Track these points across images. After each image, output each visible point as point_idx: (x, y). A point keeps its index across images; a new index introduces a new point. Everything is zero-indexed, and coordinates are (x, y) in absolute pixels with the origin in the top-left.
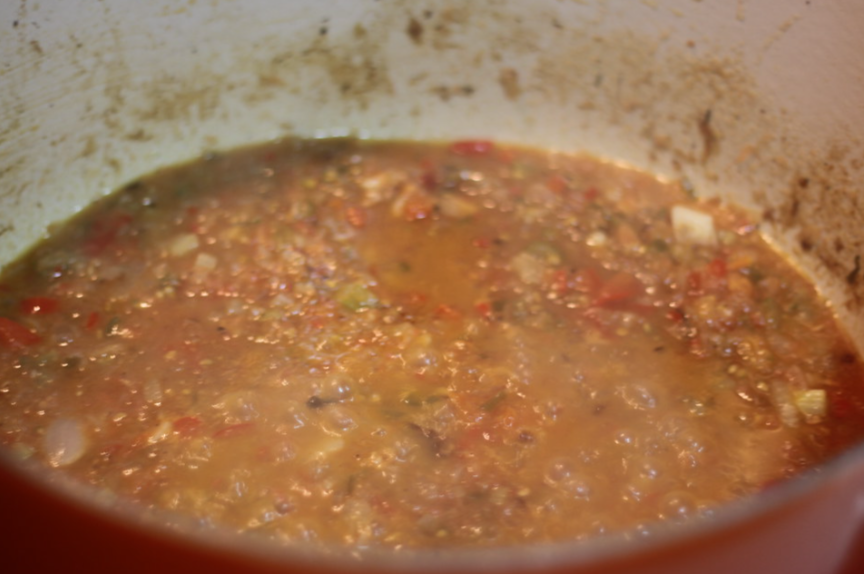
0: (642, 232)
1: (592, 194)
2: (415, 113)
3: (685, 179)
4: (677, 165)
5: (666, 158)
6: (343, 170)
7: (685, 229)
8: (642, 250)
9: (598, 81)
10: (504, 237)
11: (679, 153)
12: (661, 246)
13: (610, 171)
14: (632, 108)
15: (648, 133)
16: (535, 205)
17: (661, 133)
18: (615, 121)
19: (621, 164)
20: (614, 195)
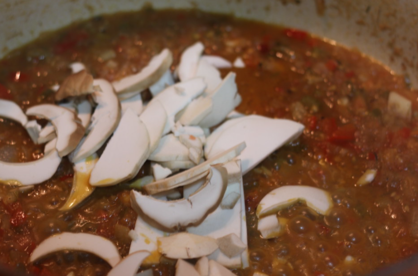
0: (370, 103)
1: (351, 75)
2: (267, 9)
3: (407, 76)
4: (404, 67)
5: (399, 61)
6: (218, 33)
7: (394, 106)
8: (366, 113)
9: (368, 10)
10: (293, 89)
11: (406, 60)
12: (377, 113)
13: (366, 63)
14: (384, 29)
15: (391, 45)
16: (316, 75)
17: (398, 46)
18: (374, 34)
19: (373, 59)
20: (363, 78)
